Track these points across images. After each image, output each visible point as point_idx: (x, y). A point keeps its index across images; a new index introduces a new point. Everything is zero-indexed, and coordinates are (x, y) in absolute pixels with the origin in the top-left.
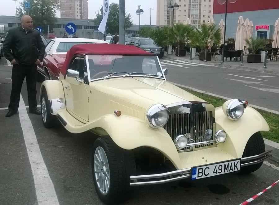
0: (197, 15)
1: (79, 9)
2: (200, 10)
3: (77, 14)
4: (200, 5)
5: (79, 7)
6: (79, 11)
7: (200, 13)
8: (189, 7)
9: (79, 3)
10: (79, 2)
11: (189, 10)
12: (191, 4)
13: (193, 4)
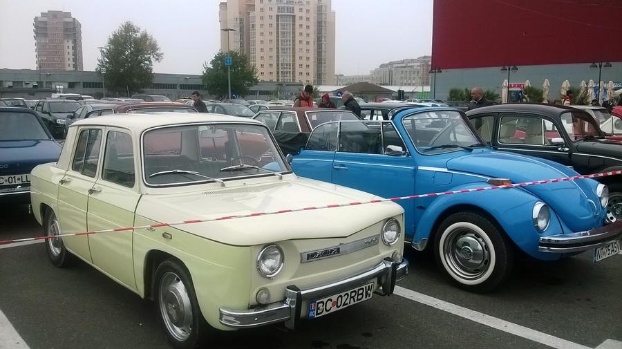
0: (290, 64)
1: (71, 54)
2: (294, 56)
3: (67, 62)
4: (294, 48)
5: (71, 50)
6: (71, 57)
7: (294, 61)
8: (278, 52)
9: (71, 44)
10: (70, 42)
11: (278, 57)
12: (280, 47)
13: (283, 47)
